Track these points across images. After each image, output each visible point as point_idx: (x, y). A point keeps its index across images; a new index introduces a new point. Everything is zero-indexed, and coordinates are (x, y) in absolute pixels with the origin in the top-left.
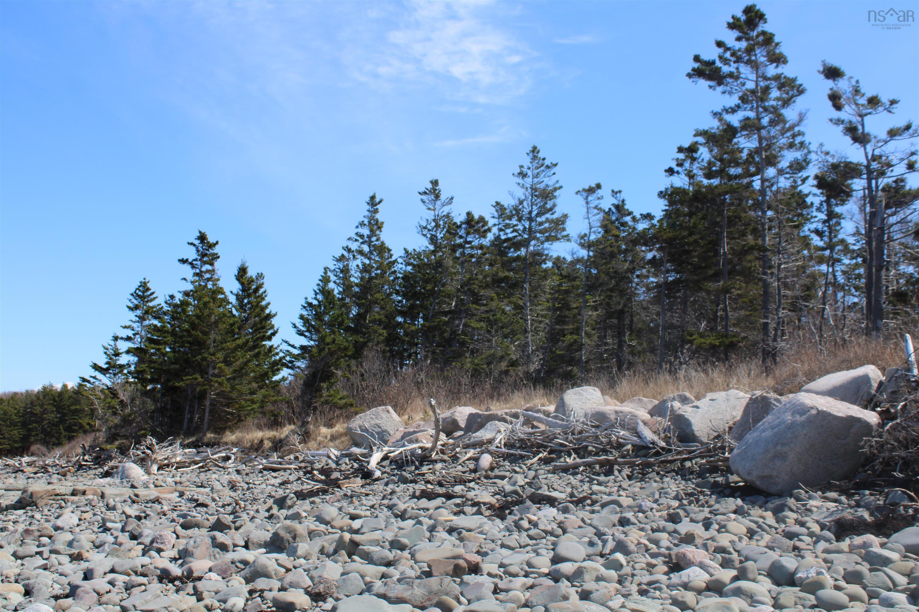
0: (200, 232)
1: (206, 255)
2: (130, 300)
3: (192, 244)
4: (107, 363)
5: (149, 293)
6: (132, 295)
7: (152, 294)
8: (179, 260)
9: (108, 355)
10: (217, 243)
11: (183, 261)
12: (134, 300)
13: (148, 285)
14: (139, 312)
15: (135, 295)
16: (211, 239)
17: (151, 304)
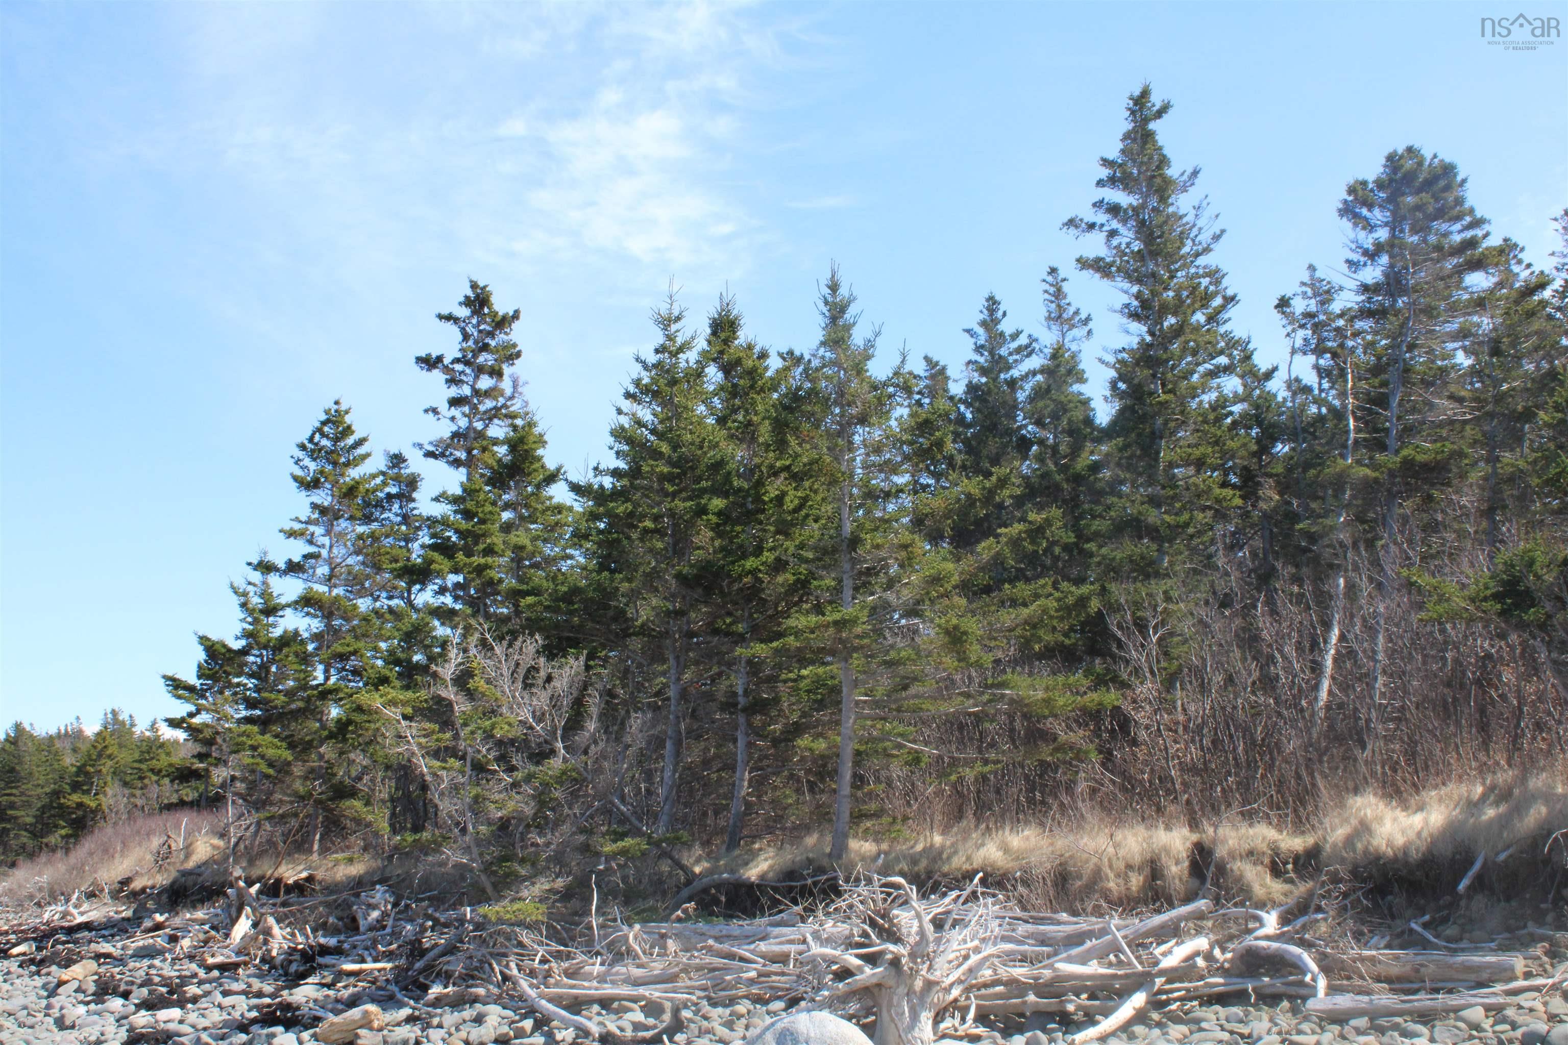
0: (474, 286)
1: (485, 348)
2: (298, 462)
3: (449, 318)
4: (247, 635)
5: (350, 441)
6: (302, 447)
7: (360, 442)
8: (419, 360)
9: (251, 612)
10: (516, 316)
11: (429, 362)
12: (307, 462)
13: (348, 419)
14: (323, 497)
15: (311, 449)
16: (501, 305)
17: (354, 473)
